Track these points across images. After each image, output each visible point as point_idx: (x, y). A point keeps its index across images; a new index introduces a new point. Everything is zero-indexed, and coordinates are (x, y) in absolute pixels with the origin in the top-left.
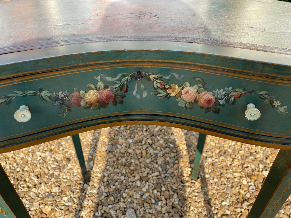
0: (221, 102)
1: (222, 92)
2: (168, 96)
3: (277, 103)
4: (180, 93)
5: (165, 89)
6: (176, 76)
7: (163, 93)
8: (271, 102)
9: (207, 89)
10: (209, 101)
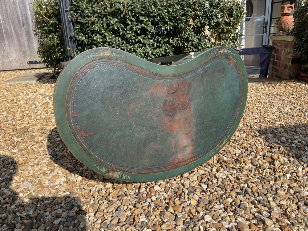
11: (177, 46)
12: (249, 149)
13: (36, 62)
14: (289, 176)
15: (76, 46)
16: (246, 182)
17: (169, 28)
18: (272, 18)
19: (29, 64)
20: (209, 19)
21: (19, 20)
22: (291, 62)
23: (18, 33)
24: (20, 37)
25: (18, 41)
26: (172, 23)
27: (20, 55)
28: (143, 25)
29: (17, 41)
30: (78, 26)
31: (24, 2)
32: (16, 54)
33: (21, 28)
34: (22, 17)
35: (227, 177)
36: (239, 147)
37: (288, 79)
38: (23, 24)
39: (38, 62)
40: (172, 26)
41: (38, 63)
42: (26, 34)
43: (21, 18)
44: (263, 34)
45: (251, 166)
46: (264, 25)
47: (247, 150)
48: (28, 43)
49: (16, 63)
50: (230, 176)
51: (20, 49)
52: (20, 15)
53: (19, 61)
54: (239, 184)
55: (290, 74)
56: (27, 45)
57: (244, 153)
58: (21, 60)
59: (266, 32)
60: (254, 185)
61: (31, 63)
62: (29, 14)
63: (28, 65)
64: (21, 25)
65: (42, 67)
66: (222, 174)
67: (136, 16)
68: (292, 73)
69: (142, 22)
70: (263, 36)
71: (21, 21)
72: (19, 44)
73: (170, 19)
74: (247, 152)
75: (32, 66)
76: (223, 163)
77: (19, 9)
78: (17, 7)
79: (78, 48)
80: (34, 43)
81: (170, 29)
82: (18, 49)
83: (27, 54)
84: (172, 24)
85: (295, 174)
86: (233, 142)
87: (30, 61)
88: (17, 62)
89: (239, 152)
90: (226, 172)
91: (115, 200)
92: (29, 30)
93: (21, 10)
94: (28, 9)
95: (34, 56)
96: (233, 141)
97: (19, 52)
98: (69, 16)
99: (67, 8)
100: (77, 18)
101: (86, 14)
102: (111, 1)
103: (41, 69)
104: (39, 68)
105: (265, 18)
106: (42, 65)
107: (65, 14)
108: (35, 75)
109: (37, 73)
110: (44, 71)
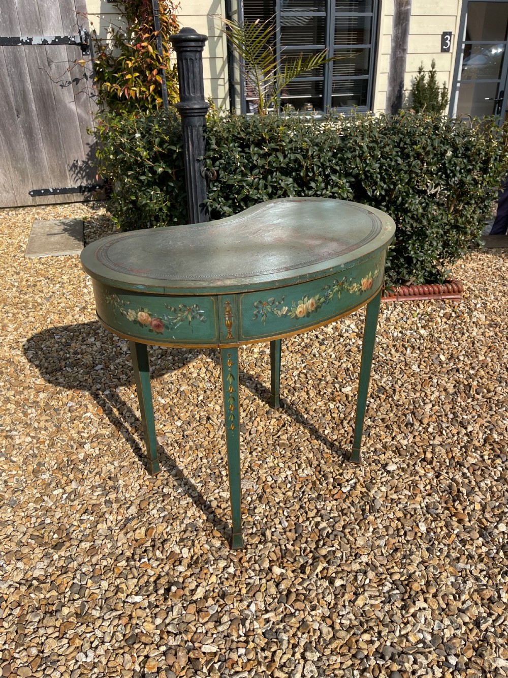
13: (47, 192)
17: (378, 193)
19: (32, 196)
20: (448, 176)
21: (8, 103)
23: (8, 129)
24: (13, 139)
25: (9, 149)
26: (385, 183)
27: (13, 176)
29: (6, 148)
30: (217, 187)
31: (19, 62)
32: (5, 176)
33: (14, 121)
34: (15, 96)
38: (17, 111)
39: (51, 191)
40: (385, 190)
41: (50, 194)
42: (25, 134)
43: (12, 98)
46: (496, 98)
48: (30, 151)
49: (5, 194)
51: (12, 164)
52: (10, 91)
53: (13, 189)
56: (27, 157)
58: (17, 189)
59: (499, 112)
61: (36, 193)
62: (30, 88)
63: (31, 198)
64: (14, 114)
65: (59, 202)
71: (13, 104)
72: (10, 154)
75: (39, 200)
77: (8, 79)
78: (4, 75)
80: (41, 152)
81: (380, 194)
82: (8, 165)
83: (28, 176)
84: (384, 186)
87: (35, 189)
88: (8, 192)
92: (30, 123)
93: (12, 80)
94: (28, 77)
95: (43, 179)
97: (11, 170)
98: (202, 168)
99: (199, 155)
100: (218, 172)
101: (238, 170)
102: (282, 146)
103: (58, 206)
104: (54, 205)
105: (499, 84)
106: (59, 198)
107: (197, 165)
108: (65, 230)
109: (63, 223)
110: (70, 215)
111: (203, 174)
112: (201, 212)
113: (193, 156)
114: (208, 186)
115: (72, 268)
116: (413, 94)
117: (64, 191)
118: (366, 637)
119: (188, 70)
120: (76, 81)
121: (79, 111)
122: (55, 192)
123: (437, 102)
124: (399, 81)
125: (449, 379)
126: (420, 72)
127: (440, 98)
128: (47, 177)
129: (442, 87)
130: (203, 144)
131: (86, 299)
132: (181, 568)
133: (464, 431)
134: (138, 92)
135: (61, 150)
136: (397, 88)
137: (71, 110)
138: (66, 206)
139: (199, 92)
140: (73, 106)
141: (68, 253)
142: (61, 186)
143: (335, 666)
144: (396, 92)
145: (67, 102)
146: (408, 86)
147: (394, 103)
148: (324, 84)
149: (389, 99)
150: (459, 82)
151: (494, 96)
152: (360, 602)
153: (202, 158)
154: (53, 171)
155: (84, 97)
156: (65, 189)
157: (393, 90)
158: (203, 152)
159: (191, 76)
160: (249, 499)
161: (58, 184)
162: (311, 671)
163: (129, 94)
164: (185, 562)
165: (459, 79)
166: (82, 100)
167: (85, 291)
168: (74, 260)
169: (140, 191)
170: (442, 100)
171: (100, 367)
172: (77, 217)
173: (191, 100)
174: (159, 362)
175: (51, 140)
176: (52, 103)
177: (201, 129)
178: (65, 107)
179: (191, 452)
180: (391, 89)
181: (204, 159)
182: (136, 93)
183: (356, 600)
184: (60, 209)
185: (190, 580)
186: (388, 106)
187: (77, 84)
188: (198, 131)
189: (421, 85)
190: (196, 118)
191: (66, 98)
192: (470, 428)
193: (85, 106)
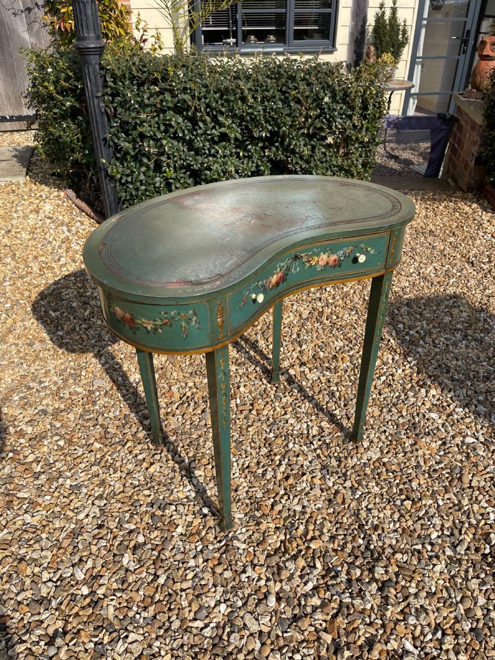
0: (342, 258)
1: (342, 252)
2: (311, 265)
3: (369, 249)
4: (318, 261)
5: (309, 261)
6: (315, 250)
7: (308, 265)
8: (367, 249)
9: (333, 253)
10: (335, 260)
11: (276, 159)
12: (354, 341)
13: (4, 119)
14: (383, 378)
15: (114, 152)
16: (337, 384)
17: (264, 135)
18: (486, 13)
22: (474, 161)
26: (270, 125)
28: (223, 130)
30: (116, 122)
35: (319, 378)
36: (342, 337)
37: (466, 190)
39: (8, 118)
40: (270, 132)
41: (7, 121)
44: (458, 57)
45: (349, 364)
46: (463, 37)
47: (351, 342)
50: (322, 378)
54: (329, 387)
55: (469, 183)
57: (346, 347)
59: (465, 52)
60: (344, 389)
65: (16, 129)
66: (314, 375)
67: (213, 113)
68: (472, 182)
69: (221, 125)
70: (458, 60)
73: (267, 121)
74: (350, 345)
76: (318, 360)
79: (116, 155)
81: (266, 135)
84: (270, 128)
85: (391, 377)
86: (337, 329)
89: (341, 344)
90: (318, 373)
91: (201, 402)
96: (339, 327)
98: (102, 105)
99: (97, 91)
100: (115, 109)
101: (132, 108)
102: (172, 86)
103: (15, 133)
104: (12, 131)
105: (466, 22)
106: (16, 125)
107: (96, 101)
108: (15, 156)
109: (16, 149)
110: (23, 143)
111: (103, 110)
112: (104, 146)
113: (92, 92)
114: (109, 121)
115: (8, 194)
116: (376, 29)
117: (20, 118)
118: (147, 492)
119: (81, 12)
120: (29, 10)
121: (32, 40)
122: (12, 119)
123: (398, 40)
124: (362, 16)
125: (308, 306)
126: (381, 8)
127: (401, 36)
128: (4, 104)
129: (403, 24)
130: (100, 82)
131: (13, 223)
132: (22, 441)
133: (299, 349)
134: (73, 25)
135: (16, 79)
136: (360, 23)
137: (24, 40)
138: (23, 133)
139: (93, 32)
140: (26, 36)
141: (9, 179)
142: (17, 114)
143: (114, 510)
144: (360, 28)
145: (20, 31)
146: (371, 21)
147: (357, 38)
148: (286, 15)
149: (352, 34)
150: (425, 19)
151: (460, 35)
152: (151, 470)
153: (100, 94)
154: (9, 99)
155: (36, 26)
156: (21, 116)
157: (356, 25)
158: (101, 88)
159: (84, 17)
160: (98, 394)
161: (14, 111)
162: (95, 513)
163: (65, 27)
164: (27, 437)
165: (426, 15)
166: (35, 30)
167: (15, 215)
168: (13, 186)
169: (57, 123)
170: (403, 38)
171: (8, 283)
172: (29, 144)
173: (86, 40)
174: (62, 281)
175: (6, 69)
176: (6, 32)
177: (97, 66)
178: (19, 36)
179: (62, 356)
180: (354, 23)
181: (103, 95)
182: (71, 27)
183: (149, 467)
184: (16, 136)
185: (26, 449)
186: (350, 41)
187: (29, 13)
188: (94, 69)
189: (381, 21)
190: (92, 57)
191: (19, 27)
192: (304, 347)
193: (37, 35)
